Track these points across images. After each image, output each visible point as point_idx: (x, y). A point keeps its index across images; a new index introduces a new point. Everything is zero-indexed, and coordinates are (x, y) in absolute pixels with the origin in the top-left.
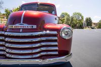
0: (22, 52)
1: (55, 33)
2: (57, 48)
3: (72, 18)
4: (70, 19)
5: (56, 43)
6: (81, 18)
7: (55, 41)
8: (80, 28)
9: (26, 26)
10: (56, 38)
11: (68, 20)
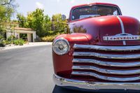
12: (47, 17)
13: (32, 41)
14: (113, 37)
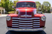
0: (25, 26)
1: (39, 18)
2: (39, 25)
3: (43, 6)
4: (41, 6)
5: (39, 23)
6: (49, 5)
7: (39, 22)
8: (48, 13)
9: (28, 16)
10: (39, 21)
11: (40, 7)
12: (11, 1)
13: (3, 14)
14: (23, 16)
